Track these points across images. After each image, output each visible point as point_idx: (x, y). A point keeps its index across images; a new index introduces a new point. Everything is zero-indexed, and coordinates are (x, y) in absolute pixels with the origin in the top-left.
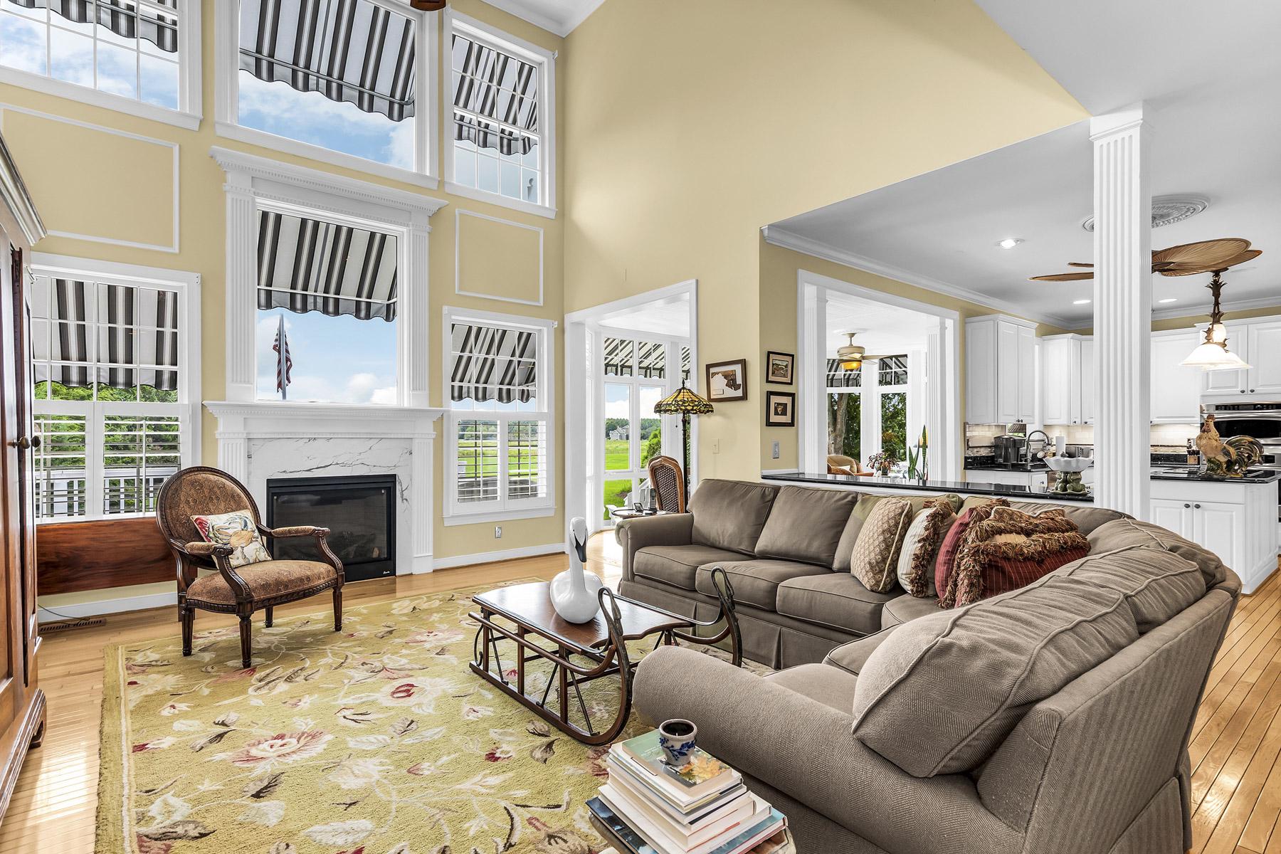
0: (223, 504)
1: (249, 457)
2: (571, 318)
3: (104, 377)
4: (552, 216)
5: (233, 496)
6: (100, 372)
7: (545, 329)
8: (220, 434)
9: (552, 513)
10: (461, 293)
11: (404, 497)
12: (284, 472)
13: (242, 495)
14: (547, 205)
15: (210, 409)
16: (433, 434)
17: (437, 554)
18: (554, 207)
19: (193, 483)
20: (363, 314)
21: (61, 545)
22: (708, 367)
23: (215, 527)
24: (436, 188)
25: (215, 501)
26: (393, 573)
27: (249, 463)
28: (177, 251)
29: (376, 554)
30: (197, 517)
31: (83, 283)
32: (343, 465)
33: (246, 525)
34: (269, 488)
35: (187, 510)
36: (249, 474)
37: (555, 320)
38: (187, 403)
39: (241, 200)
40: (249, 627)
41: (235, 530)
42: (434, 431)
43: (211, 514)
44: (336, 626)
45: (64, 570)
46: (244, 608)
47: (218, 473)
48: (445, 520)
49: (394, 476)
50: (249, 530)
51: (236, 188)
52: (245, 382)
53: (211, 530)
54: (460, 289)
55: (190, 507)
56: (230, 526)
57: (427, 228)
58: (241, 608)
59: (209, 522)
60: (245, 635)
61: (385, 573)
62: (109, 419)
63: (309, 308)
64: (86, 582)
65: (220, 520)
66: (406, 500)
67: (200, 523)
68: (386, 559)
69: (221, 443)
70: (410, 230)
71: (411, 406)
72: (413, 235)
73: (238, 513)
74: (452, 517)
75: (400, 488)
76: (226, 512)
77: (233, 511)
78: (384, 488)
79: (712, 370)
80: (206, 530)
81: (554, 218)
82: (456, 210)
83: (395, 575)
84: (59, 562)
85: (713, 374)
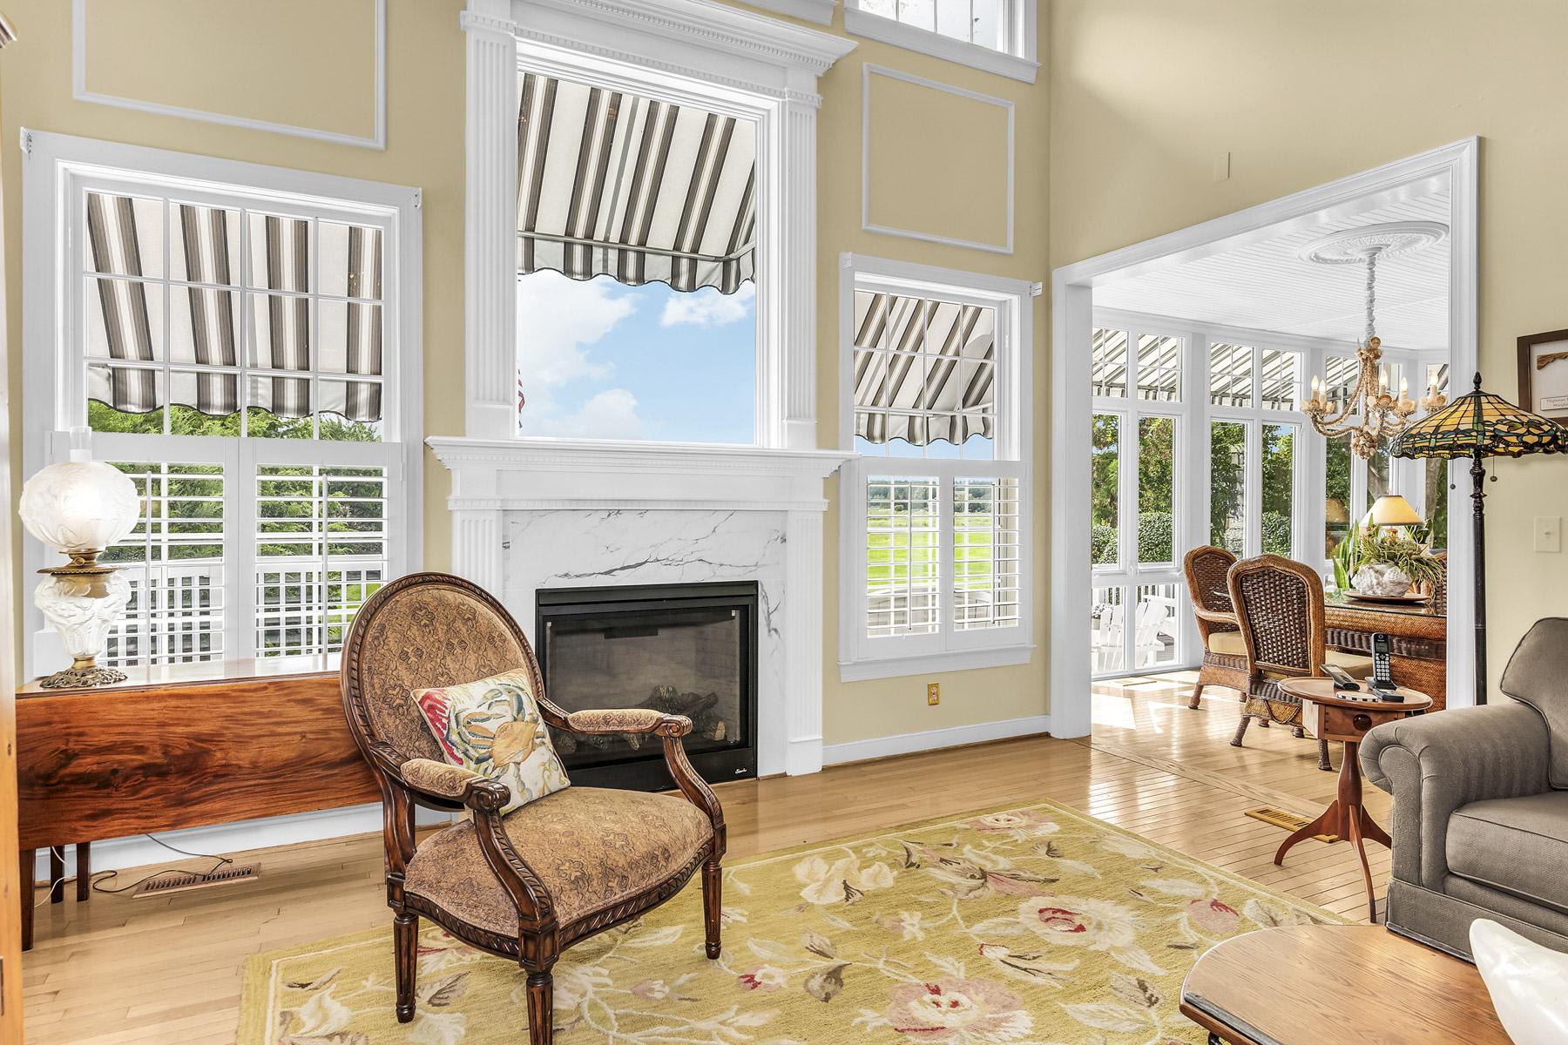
0: (473, 657)
1: (506, 546)
2: (1061, 277)
3: (263, 397)
4: (1030, 76)
5: (492, 639)
6: (257, 388)
7: (1015, 300)
8: (457, 500)
9: (1026, 658)
10: (869, 228)
11: (772, 626)
12: (566, 575)
13: (508, 634)
14: (1020, 53)
15: (438, 453)
16: (823, 504)
17: (831, 734)
18: (1033, 59)
19: (416, 610)
20: (683, 281)
21: (172, 729)
22: (1525, 345)
23: (462, 716)
24: (829, 23)
25: (458, 651)
26: (752, 772)
27: (506, 559)
28: (381, 144)
29: (719, 734)
30: (423, 692)
31: (224, 211)
32: (668, 562)
33: (520, 708)
34: (539, 605)
35: (404, 673)
36: (505, 579)
37: (1036, 282)
38: (399, 441)
39: (491, 44)
40: (547, 997)
41: (502, 721)
42: (825, 497)
43: (452, 682)
44: (708, 946)
45: (180, 781)
46: (537, 949)
47: (461, 586)
48: (842, 669)
49: (755, 584)
50: (528, 718)
51: (484, 19)
52: (498, 400)
53: (453, 724)
54: (870, 221)
55: (409, 668)
56: (490, 713)
57: (816, 100)
58: (531, 946)
59: (448, 704)
60: (539, 1020)
61: (738, 771)
62: (264, 471)
63: (595, 271)
64: (217, 806)
65: (470, 697)
66: (776, 630)
67: (431, 708)
68: (738, 746)
69: (457, 518)
70: (784, 104)
71: (786, 447)
72: (791, 113)
73: (504, 679)
74: (856, 664)
75: (765, 607)
76: (480, 676)
77: (493, 672)
78: (735, 607)
79: (1539, 351)
80: (444, 726)
81: (1033, 82)
82: (865, 64)
83: (756, 776)
84: (169, 765)
85: (1545, 361)
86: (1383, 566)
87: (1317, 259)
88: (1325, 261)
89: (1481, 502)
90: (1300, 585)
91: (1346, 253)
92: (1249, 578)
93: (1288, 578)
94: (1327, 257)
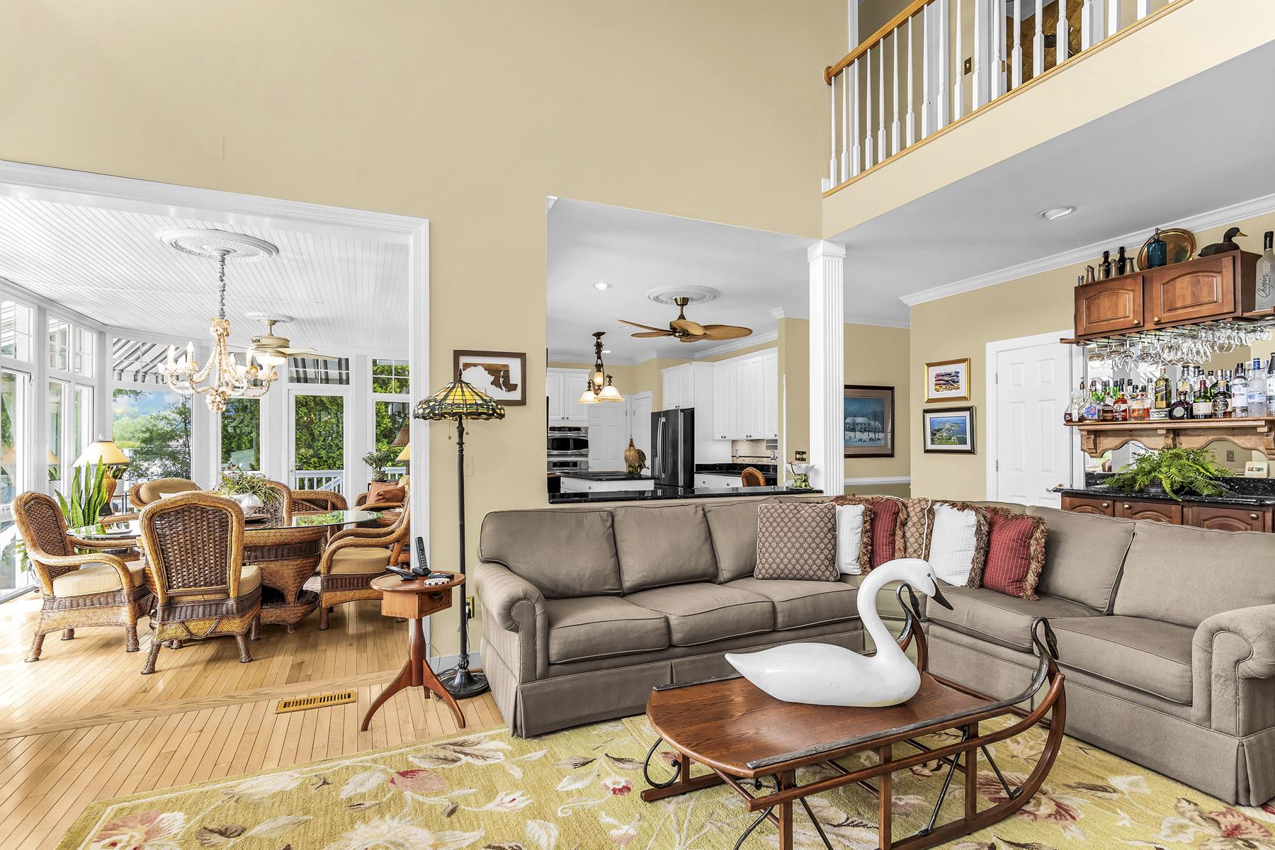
22: (458, 354)
79: (464, 360)
85: (467, 366)
86: (241, 495)
87: (176, 245)
88: (182, 249)
89: (462, 447)
90: (224, 516)
91: (201, 247)
92: (166, 516)
93: (210, 512)
94: (184, 246)
